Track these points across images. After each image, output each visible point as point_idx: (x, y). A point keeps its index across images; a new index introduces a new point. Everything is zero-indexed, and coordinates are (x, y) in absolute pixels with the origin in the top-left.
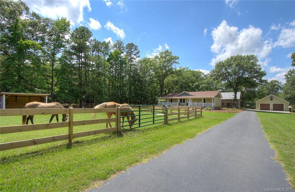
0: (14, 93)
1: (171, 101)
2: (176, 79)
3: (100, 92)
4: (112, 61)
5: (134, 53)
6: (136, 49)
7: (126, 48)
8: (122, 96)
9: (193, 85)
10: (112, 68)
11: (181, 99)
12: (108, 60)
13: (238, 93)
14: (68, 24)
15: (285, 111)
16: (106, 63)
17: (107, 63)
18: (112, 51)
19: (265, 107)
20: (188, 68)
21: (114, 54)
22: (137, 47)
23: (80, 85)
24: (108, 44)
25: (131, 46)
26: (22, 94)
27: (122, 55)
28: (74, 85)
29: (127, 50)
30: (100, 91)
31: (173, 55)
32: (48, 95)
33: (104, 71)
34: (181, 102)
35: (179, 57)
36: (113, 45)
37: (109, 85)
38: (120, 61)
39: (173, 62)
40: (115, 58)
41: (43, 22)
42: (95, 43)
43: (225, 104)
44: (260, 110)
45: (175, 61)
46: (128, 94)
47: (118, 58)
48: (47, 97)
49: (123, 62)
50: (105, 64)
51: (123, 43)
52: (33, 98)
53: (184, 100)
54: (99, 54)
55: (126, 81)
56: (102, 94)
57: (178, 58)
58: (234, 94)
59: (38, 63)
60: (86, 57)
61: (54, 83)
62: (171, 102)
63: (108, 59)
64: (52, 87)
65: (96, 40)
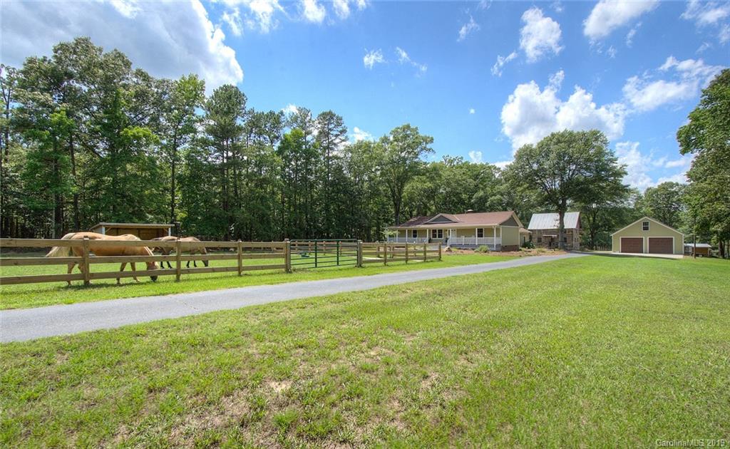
0: (116, 224)
1: (415, 233)
2: (430, 185)
3: (263, 219)
4: (287, 153)
5: (335, 133)
6: (339, 124)
7: (317, 122)
8: (310, 226)
9: (470, 198)
10: (288, 166)
11: (434, 231)
12: (280, 151)
13: (566, 214)
14: (201, 86)
15: (676, 254)
16: (275, 158)
17: (278, 159)
18: (287, 131)
19: (632, 246)
20: (462, 158)
21: (291, 139)
22: (341, 119)
23: (226, 205)
24: (279, 117)
25: (328, 117)
26: (127, 224)
27: (309, 138)
28: (213, 206)
29: (319, 126)
30: (264, 215)
31: (422, 133)
32: (172, 227)
33: (271, 176)
34: (434, 236)
35: (434, 138)
36: (289, 119)
37: (283, 203)
38: (306, 151)
39: (422, 150)
40: (293, 146)
41: (156, 87)
42: (253, 117)
43: (543, 240)
44: (622, 252)
45: (425, 147)
46: (323, 221)
47: (300, 147)
48: (170, 229)
49: (310, 154)
50: (274, 161)
51: (309, 114)
52: (144, 231)
53: (440, 231)
54: (262, 139)
55: (316, 193)
56: (268, 223)
57: (432, 141)
58: (558, 217)
59: (153, 169)
60: (236, 149)
61: (176, 202)
62: (415, 236)
63: (279, 147)
64: (173, 210)
65: (255, 111)
